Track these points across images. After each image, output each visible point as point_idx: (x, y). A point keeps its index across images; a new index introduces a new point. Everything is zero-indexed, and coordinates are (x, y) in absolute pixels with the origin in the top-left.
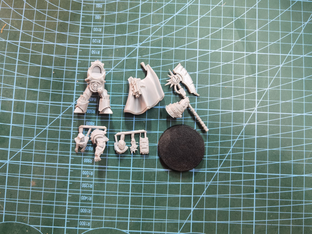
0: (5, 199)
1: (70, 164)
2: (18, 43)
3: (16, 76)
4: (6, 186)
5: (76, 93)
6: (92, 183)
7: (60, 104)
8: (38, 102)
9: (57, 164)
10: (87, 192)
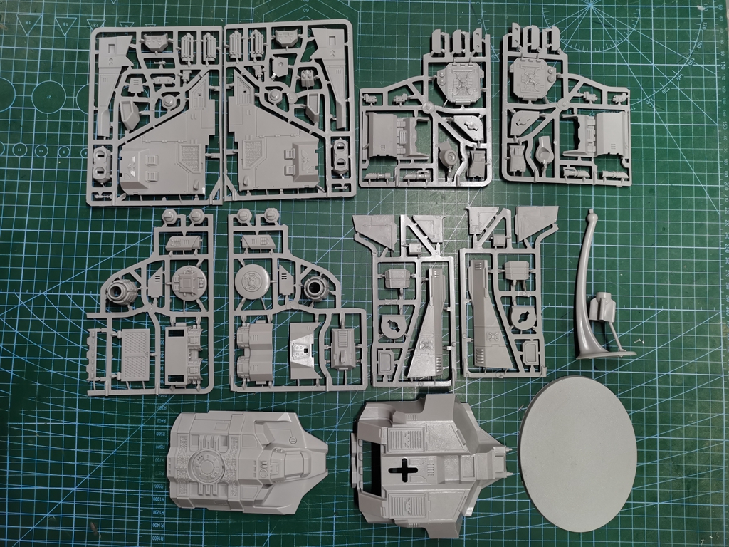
0: (74, 528)
1: (140, 491)
2: (77, 361)
3: (78, 398)
4: (74, 514)
5: (144, 414)
6: (163, 510)
7: (127, 427)
8: (103, 425)
9: (127, 490)
10: (158, 518)
